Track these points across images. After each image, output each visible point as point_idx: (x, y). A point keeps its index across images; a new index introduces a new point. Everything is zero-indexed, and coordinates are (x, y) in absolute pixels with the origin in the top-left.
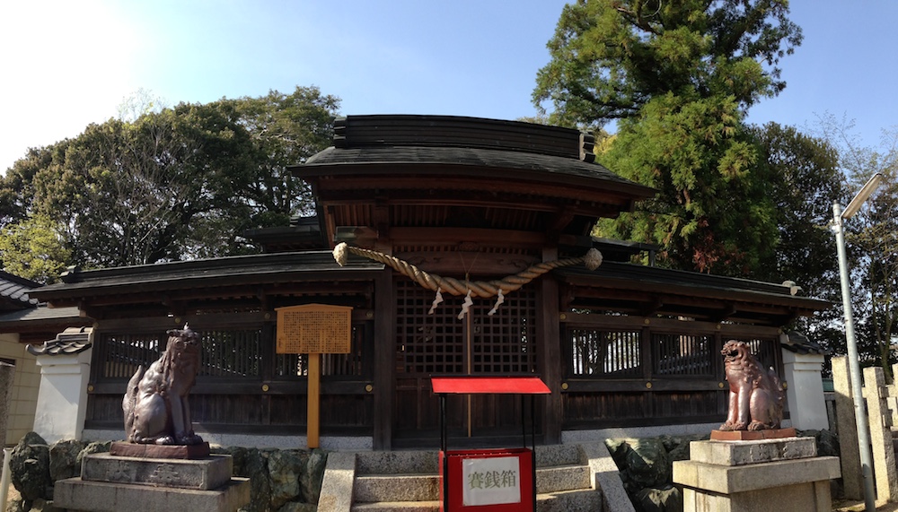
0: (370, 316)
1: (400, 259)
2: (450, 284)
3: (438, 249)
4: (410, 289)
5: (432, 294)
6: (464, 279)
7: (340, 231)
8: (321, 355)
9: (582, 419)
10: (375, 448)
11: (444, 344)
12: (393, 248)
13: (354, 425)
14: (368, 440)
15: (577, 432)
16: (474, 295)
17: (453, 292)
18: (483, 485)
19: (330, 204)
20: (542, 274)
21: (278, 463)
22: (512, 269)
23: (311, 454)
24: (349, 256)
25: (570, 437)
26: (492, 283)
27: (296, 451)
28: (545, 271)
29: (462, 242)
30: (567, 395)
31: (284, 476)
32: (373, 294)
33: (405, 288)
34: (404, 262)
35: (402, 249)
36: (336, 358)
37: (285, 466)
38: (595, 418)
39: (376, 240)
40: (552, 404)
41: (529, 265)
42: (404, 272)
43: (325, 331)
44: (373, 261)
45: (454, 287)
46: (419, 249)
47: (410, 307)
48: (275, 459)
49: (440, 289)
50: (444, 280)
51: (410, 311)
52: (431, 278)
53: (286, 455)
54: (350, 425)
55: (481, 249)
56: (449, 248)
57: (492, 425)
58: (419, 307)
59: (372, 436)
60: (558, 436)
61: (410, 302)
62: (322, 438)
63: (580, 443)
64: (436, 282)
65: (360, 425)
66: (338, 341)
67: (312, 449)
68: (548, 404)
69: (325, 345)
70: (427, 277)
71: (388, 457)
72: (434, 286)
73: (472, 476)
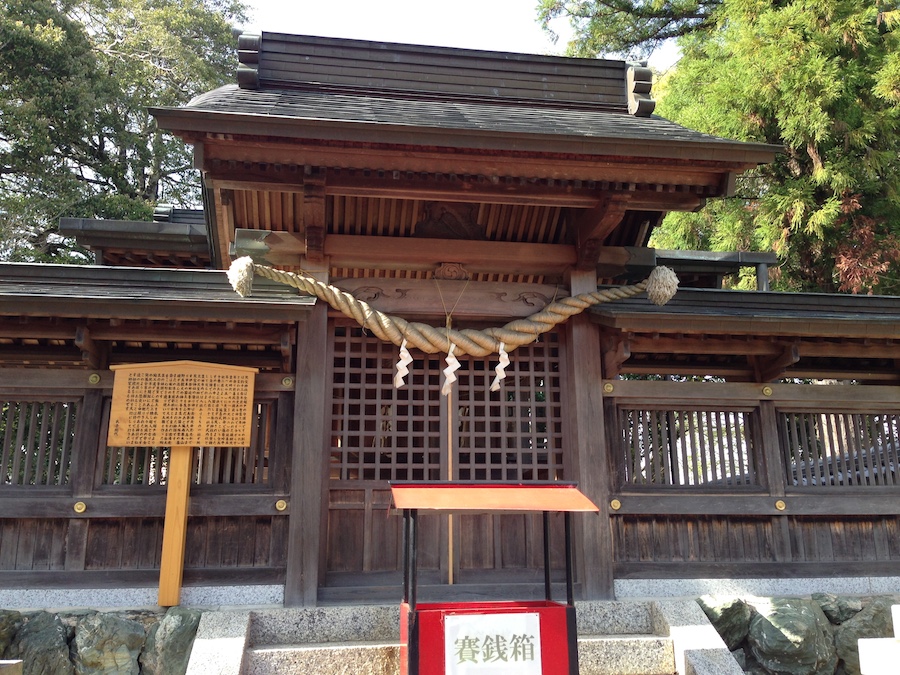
0: (287, 384)
1: (342, 290)
2: (421, 334)
3: (404, 274)
4: (356, 340)
5: (392, 349)
6: (444, 325)
7: (242, 236)
8: (195, 450)
9: (650, 560)
10: (287, 603)
11: (410, 434)
12: (331, 271)
13: (250, 566)
14: (276, 591)
15: (644, 583)
16: (460, 353)
17: (426, 347)
18: (479, 657)
19: (225, 187)
20: (571, 317)
21: (94, 633)
22: (521, 309)
23: (163, 616)
24: (256, 280)
25: (632, 590)
26: (489, 331)
27: (133, 612)
28: (576, 311)
29: (440, 264)
30: (621, 520)
31: (107, 654)
32: (295, 348)
33: (348, 340)
34: (348, 295)
35: (345, 274)
36: (224, 455)
37: (110, 638)
38: (674, 560)
39: (302, 256)
40: (594, 534)
41: (548, 301)
42: (347, 311)
43: (205, 410)
44: (297, 292)
45: (429, 339)
46: (372, 273)
47: (355, 370)
48: (89, 627)
49: (405, 342)
50: (413, 327)
51: (355, 378)
52: (392, 322)
53: (112, 621)
54: (243, 566)
55: (470, 276)
56: (419, 274)
57: (490, 566)
58: (371, 371)
59: (284, 583)
60: (608, 587)
61: (355, 363)
62: (187, 589)
63: (650, 599)
64: (400, 331)
65: (260, 565)
66: (228, 425)
67: (167, 607)
68: (587, 532)
69: (203, 433)
70: (385, 320)
71: (312, 615)
72: (395, 337)
73: (460, 644)
